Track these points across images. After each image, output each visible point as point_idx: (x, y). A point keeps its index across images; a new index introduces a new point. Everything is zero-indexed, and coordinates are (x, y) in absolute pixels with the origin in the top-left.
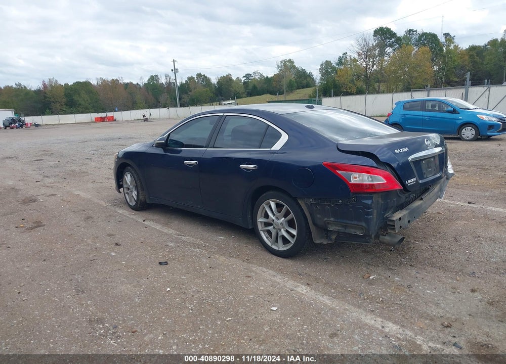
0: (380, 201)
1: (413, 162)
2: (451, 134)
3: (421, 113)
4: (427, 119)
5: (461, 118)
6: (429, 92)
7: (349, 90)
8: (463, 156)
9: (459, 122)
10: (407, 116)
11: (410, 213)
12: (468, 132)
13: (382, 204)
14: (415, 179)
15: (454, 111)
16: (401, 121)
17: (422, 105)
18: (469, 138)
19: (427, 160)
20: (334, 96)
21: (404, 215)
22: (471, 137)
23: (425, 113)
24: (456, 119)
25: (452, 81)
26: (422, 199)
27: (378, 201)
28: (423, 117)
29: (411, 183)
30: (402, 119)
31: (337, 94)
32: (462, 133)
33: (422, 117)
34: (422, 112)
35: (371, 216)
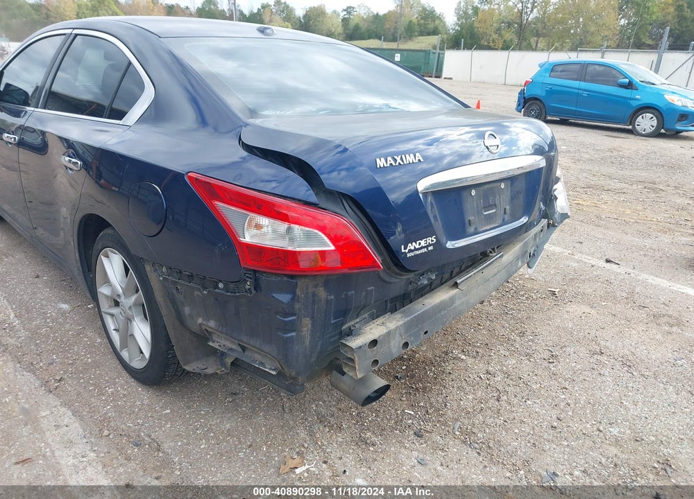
0: (322, 293)
1: (434, 193)
2: (619, 123)
3: (576, 84)
4: (585, 94)
5: (640, 98)
6: (603, 53)
7: (491, 44)
8: (627, 162)
9: (635, 104)
10: (555, 88)
11: (408, 326)
12: (646, 122)
13: (328, 301)
14: (431, 240)
15: (630, 86)
16: (544, 94)
17: (582, 72)
18: (647, 132)
19: (487, 186)
20: (464, 49)
21: (389, 333)
22: (649, 130)
23: (583, 85)
24: (631, 99)
25: (644, 43)
26: (456, 285)
27: (314, 295)
28: (581, 92)
29: (416, 249)
30: (546, 90)
31: (468, 47)
32: (637, 123)
33: (577, 91)
34: (578, 82)
35: (294, 334)
